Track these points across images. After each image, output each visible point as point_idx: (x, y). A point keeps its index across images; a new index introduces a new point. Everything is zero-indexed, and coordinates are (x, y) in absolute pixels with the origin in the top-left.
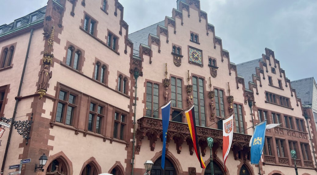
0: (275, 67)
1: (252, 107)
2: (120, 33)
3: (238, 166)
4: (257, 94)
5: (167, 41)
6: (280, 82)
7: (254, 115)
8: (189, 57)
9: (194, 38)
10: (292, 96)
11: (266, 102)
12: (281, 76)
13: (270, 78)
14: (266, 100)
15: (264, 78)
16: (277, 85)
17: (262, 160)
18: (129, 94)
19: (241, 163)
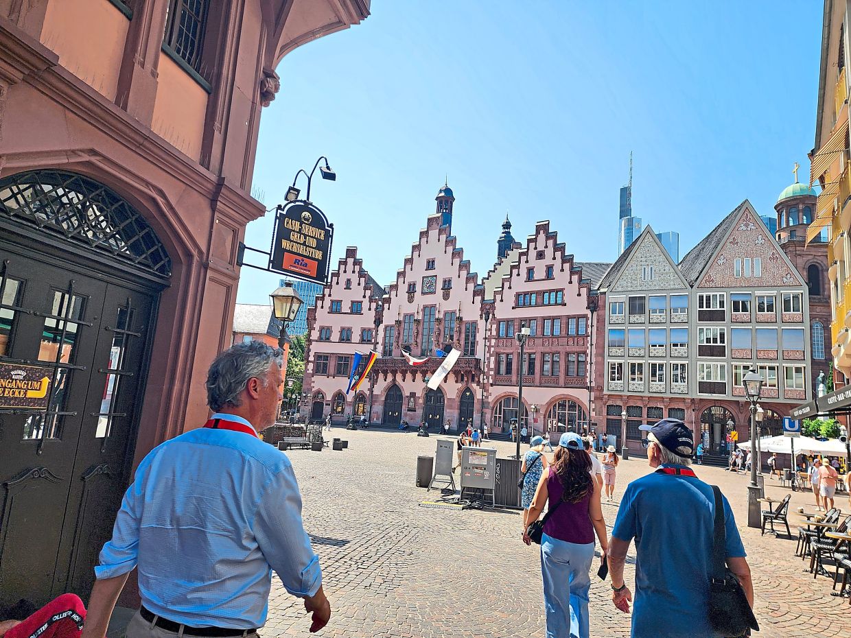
0: (546, 247)
1: (489, 320)
2: (364, 297)
4: (502, 301)
5: (404, 282)
6: (549, 269)
7: (490, 330)
8: (422, 288)
9: (431, 265)
10: (571, 282)
11: (513, 308)
12: (554, 258)
13: (530, 271)
14: (514, 306)
15: (518, 275)
16: (543, 275)
17: (491, 381)
18: (373, 341)
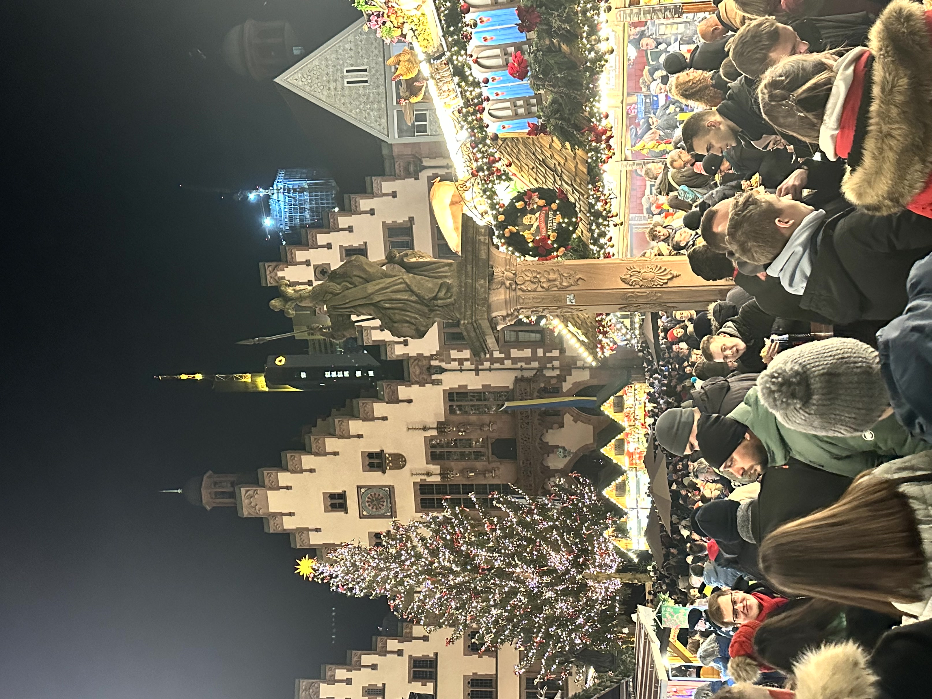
0: (307, 263)
1: (443, 365)
2: (400, 653)
3: (576, 422)
8: (383, 517)
9: (336, 502)
10: (372, 212)
12: (329, 246)
19: (569, 413)
